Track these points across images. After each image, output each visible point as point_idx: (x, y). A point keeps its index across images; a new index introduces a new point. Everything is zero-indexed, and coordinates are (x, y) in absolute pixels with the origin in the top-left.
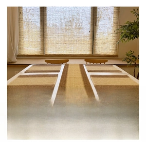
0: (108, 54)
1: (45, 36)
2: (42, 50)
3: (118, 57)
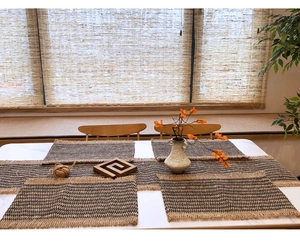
0: (236, 100)
1: (44, 50)
2: (36, 92)
3: (264, 108)
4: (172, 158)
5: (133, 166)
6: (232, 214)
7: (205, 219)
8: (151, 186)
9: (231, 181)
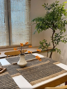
4: (21, 62)
5: (5, 69)
6: (51, 76)
7: (44, 80)
8: (17, 74)
9: (42, 66)
